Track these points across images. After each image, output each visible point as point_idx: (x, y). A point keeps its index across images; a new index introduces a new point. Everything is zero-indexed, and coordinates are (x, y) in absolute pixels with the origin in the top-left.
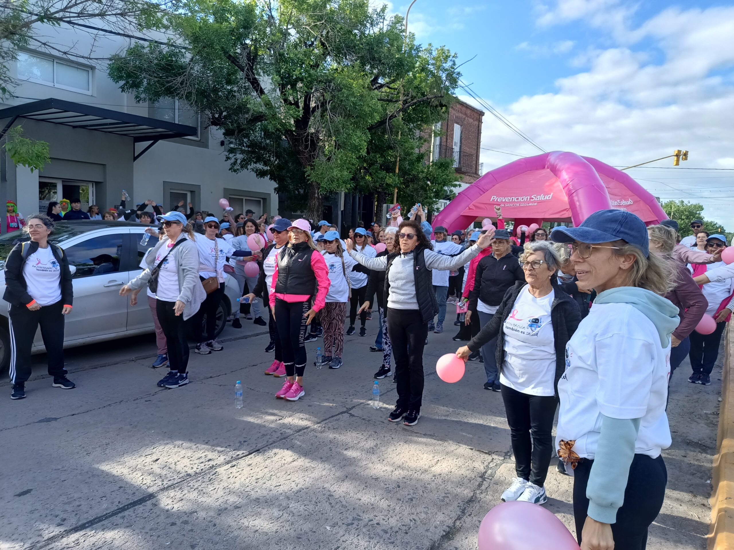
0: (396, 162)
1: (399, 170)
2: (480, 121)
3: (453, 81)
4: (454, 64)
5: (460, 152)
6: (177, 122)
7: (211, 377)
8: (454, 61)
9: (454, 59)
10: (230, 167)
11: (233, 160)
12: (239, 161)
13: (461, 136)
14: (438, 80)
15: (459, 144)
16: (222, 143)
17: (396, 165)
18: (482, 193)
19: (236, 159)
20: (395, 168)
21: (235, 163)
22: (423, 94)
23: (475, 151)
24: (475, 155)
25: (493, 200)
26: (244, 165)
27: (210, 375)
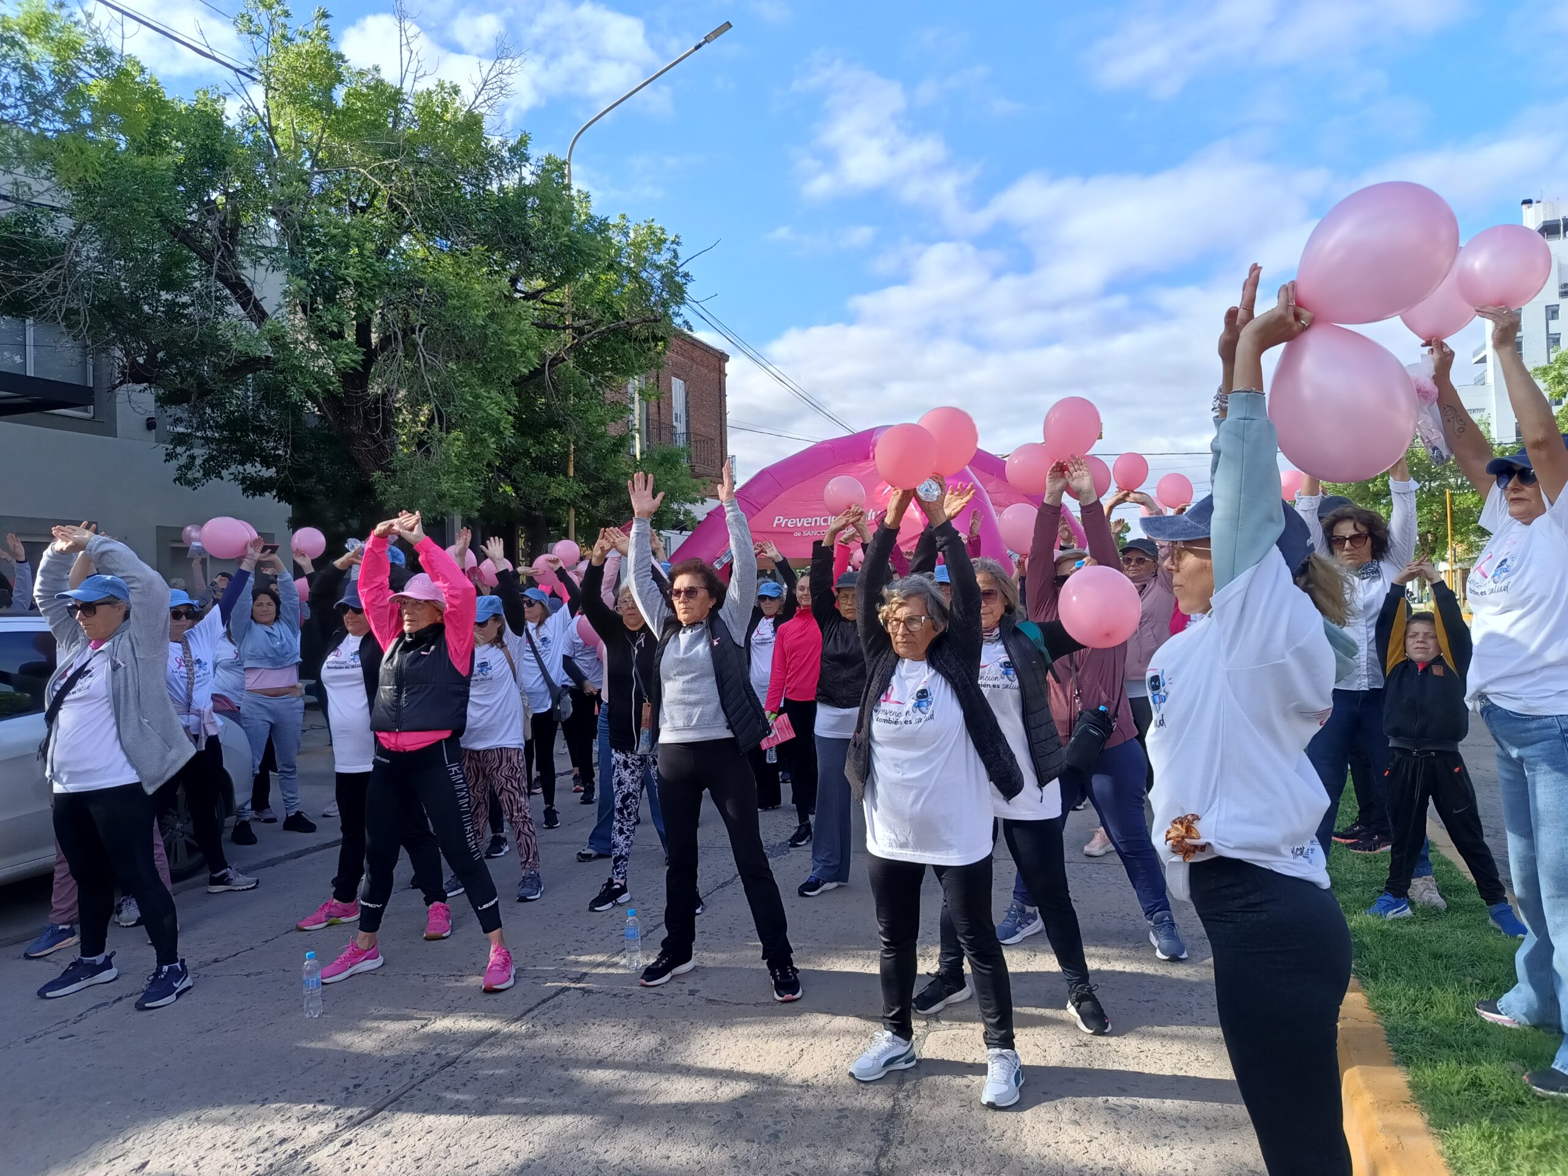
0: (567, 454)
1: (575, 470)
2: (722, 374)
3: (677, 292)
4: (676, 256)
5: (688, 433)
6: (30, 372)
7: (216, 961)
8: (675, 251)
9: (675, 246)
10: (175, 474)
11: (183, 460)
12: (198, 462)
13: (687, 403)
14: (643, 289)
15: (683, 419)
16: (151, 424)
17: (568, 462)
18: (754, 511)
19: (193, 458)
20: (567, 467)
21: (189, 466)
22: (616, 316)
23: (718, 432)
24: (718, 440)
25: (779, 525)
26: (212, 469)
27: (214, 956)
